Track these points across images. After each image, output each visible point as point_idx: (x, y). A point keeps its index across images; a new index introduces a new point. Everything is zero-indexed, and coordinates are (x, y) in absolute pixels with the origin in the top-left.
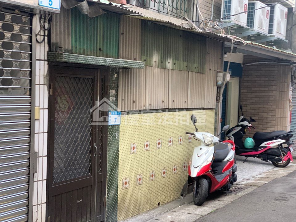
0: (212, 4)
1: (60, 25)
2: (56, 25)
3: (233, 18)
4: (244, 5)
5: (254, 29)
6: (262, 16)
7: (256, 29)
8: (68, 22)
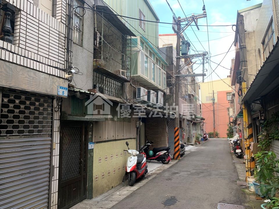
0: (132, 92)
1: (66, 103)
2: (64, 103)
3: (141, 98)
5: (150, 102)
6: (153, 96)
8: (70, 102)
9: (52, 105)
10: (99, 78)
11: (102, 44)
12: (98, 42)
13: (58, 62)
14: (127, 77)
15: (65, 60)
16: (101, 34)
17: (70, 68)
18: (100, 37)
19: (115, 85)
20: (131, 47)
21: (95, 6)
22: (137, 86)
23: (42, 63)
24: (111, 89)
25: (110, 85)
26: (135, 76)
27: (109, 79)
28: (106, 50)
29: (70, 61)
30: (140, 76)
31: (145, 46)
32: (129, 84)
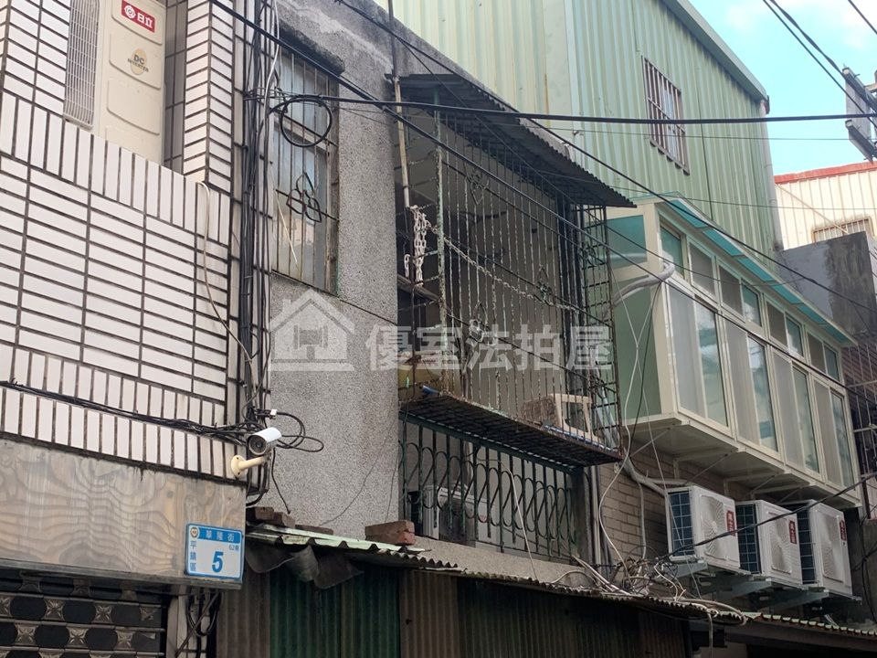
0: (639, 517)
1: (241, 619)
2: (230, 617)
3: (701, 551)
4: (725, 512)
5: (763, 574)
6: (779, 538)
7: (769, 575)
8: (262, 607)
9: (163, 636)
10: (434, 452)
11: (441, 269)
12: (419, 263)
13: (191, 394)
14: (598, 429)
15: (228, 379)
16: (432, 218)
17: (258, 417)
18: (429, 231)
19: (534, 483)
20: (607, 263)
21: (397, 80)
22: (664, 482)
23: (104, 409)
24: (508, 510)
25: (499, 488)
26: (645, 425)
27: (493, 453)
28: (465, 298)
29: (255, 381)
30: (675, 422)
31: (693, 248)
32: (617, 470)
